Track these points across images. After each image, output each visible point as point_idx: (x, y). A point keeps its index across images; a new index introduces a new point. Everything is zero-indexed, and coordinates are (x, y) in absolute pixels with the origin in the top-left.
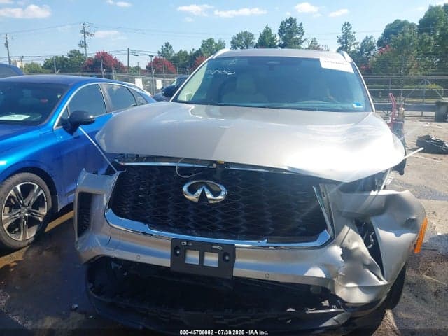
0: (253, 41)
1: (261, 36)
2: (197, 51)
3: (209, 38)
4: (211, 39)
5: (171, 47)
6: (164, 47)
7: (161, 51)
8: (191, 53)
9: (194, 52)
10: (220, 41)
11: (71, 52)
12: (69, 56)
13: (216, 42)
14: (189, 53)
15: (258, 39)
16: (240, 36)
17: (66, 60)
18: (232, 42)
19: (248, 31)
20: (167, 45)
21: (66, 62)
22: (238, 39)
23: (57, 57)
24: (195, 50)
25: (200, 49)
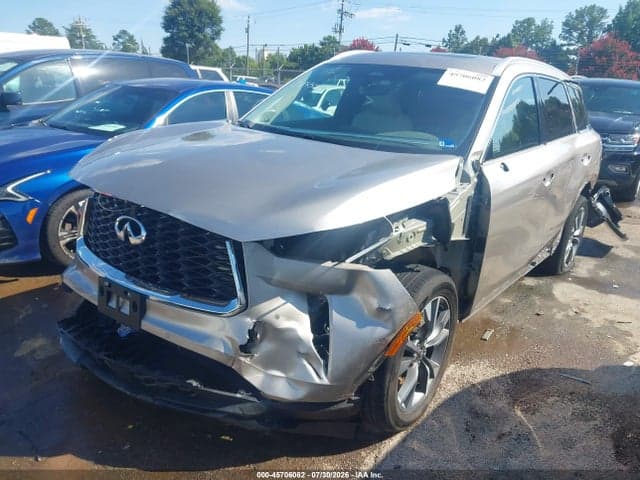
0: (603, 21)
1: (620, 13)
2: (504, 38)
3: (526, 17)
4: (529, 19)
5: (463, 32)
6: (454, 32)
7: (447, 38)
8: (494, 40)
9: (498, 39)
10: (544, 22)
11: (325, 39)
12: (322, 44)
13: (538, 22)
14: (490, 41)
15: (613, 17)
16: (580, 14)
17: (317, 49)
18: (565, 24)
19: (597, 5)
20: (458, 29)
21: (316, 53)
22: (577, 18)
23: (306, 46)
24: (501, 37)
25: (509, 35)
